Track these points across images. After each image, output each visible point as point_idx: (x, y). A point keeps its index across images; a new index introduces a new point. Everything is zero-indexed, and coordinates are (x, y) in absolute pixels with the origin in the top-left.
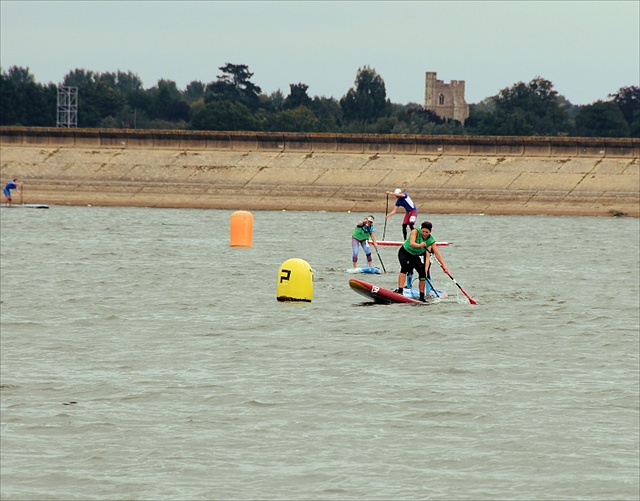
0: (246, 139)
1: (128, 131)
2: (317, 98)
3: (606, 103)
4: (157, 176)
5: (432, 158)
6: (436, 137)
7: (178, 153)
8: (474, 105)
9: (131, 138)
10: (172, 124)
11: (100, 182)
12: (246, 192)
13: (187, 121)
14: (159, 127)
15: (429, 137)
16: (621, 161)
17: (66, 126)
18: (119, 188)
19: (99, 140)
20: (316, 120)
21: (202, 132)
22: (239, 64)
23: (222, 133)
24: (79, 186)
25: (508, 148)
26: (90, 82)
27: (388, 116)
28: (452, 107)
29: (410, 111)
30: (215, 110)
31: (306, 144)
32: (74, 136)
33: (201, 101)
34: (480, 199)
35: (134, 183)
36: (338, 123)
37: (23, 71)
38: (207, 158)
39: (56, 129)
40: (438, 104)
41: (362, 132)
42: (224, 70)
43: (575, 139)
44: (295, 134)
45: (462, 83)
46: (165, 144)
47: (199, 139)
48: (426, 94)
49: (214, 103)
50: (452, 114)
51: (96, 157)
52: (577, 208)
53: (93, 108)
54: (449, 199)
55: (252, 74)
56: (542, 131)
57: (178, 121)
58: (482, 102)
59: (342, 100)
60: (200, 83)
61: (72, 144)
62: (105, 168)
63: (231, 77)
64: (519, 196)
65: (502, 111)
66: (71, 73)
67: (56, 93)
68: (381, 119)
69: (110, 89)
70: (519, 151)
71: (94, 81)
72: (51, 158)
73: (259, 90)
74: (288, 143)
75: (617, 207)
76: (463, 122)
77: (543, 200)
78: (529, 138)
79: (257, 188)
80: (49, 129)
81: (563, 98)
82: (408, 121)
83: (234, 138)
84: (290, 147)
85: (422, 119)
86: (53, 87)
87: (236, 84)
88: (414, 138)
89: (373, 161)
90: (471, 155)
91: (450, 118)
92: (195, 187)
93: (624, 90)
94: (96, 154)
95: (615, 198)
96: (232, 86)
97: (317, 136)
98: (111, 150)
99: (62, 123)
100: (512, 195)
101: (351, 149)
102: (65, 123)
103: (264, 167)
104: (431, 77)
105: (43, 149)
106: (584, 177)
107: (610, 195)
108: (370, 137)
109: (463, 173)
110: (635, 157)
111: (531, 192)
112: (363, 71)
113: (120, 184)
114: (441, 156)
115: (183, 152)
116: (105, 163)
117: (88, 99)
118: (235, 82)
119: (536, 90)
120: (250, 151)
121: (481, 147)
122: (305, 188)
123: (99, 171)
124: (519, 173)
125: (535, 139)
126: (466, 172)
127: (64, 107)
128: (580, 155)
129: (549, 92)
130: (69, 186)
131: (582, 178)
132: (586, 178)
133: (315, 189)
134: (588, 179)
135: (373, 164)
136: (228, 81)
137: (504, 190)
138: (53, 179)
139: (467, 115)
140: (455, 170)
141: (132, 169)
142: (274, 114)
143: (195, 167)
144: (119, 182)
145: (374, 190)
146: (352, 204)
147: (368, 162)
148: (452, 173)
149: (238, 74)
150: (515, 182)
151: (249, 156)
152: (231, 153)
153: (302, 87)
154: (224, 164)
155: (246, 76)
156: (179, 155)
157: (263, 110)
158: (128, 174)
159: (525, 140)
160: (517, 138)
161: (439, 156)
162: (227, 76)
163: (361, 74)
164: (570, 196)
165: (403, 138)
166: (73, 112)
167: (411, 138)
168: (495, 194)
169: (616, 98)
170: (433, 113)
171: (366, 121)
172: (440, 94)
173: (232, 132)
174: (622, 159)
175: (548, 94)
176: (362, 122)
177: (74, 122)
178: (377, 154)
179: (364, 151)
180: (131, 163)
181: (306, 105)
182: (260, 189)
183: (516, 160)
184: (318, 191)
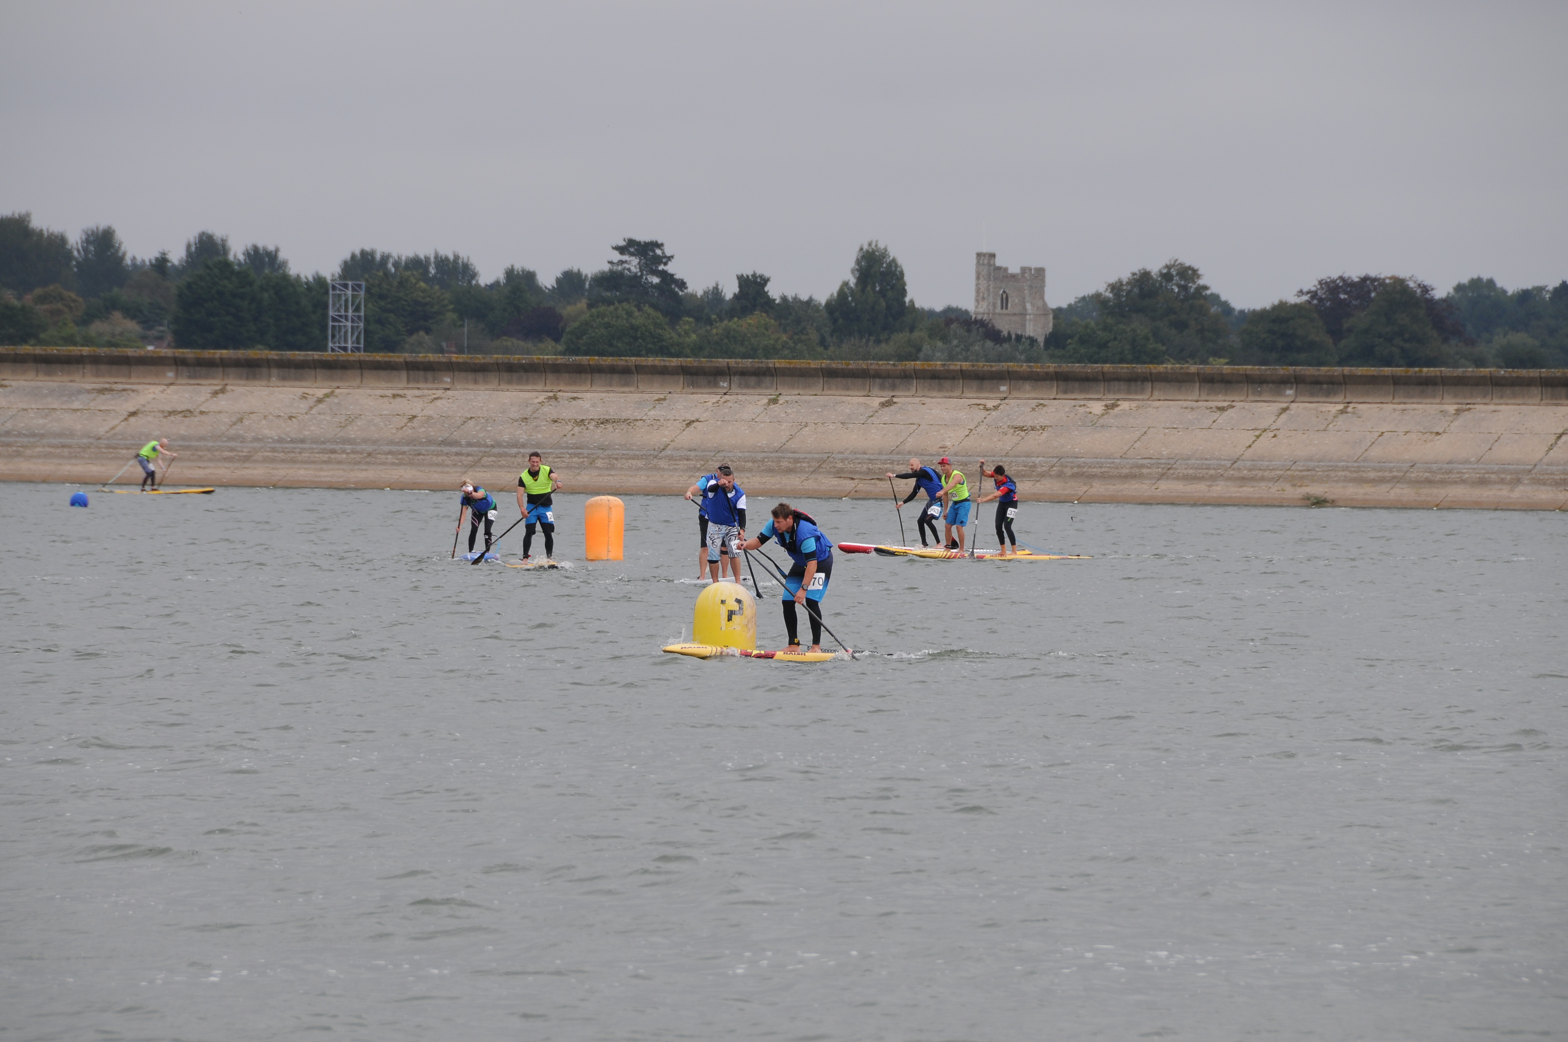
0: (663, 372)
1: (455, 358)
2: (784, 299)
3: (1295, 306)
4: (506, 437)
5: (990, 404)
6: (997, 367)
7: (542, 397)
8: (1060, 310)
9: (461, 370)
10: (530, 345)
11: (406, 448)
12: (662, 464)
13: (557, 340)
14: (506, 351)
15: (983, 366)
16: (1325, 407)
17: (345, 349)
18: (440, 459)
19: (404, 374)
20: (784, 338)
21: (584, 359)
22: (648, 239)
23: (621, 361)
24: (369, 454)
25: (1123, 386)
26: (387, 274)
27: (912, 329)
28: (1023, 314)
29: (949, 322)
30: (606, 319)
31: (768, 380)
32: (361, 368)
33: (582, 304)
34: (1075, 476)
35: (465, 450)
36: (823, 343)
37: (268, 253)
38: (594, 405)
39: (328, 355)
40: (998, 310)
41: (865, 358)
42: (621, 250)
43: (1241, 369)
44: (748, 363)
45: (1040, 272)
46: (520, 382)
47: (580, 370)
48: (978, 291)
49: (602, 308)
50: (1024, 326)
51: (400, 405)
52: (1247, 491)
53: (392, 317)
55: (670, 258)
56: (1182, 355)
57: (541, 341)
58: (1070, 305)
59: (828, 304)
60: (579, 274)
61: (358, 382)
62: (415, 423)
63: (633, 264)
64: (1145, 471)
65: (1110, 321)
66: (353, 256)
67: (327, 293)
68: (901, 337)
69: (422, 284)
70: (1142, 391)
71: (393, 270)
72: (321, 406)
73: (682, 284)
74: (736, 379)
75: (1317, 490)
76: (1041, 340)
77: (1187, 478)
78: (1161, 368)
79: (682, 458)
80: (316, 355)
81: (1215, 298)
82: (944, 339)
83: (640, 370)
84: (740, 386)
86: (320, 281)
87: (642, 275)
88: (958, 367)
89: (886, 409)
90: (1059, 399)
91: (1019, 333)
92: (572, 455)
93: (1326, 283)
94: (399, 400)
95: (1313, 473)
96: (635, 279)
97: (788, 366)
98: (426, 392)
99: (338, 345)
100: (1131, 468)
101: (848, 389)
102: (343, 345)
103: (693, 421)
104: (986, 261)
105: (306, 390)
106: (1258, 437)
107: (1304, 468)
108: (882, 367)
109: (1044, 430)
110: (1348, 400)
111: (1165, 463)
112: (867, 251)
113: (441, 451)
114: (1006, 401)
115: (551, 394)
116: (414, 414)
117: (382, 303)
118: (641, 271)
119: (1170, 284)
120: (670, 393)
121: (1077, 385)
122: (765, 458)
123: (404, 429)
124: (1144, 430)
125: (1172, 369)
126: (1050, 429)
127: (340, 316)
128: (1251, 398)
129: (1193, 287)
130: (352, 456)
131: (1254, 438)
132: (1261, 438)
133: (784, 458)
134: (1265, 441)
135: (886, 415)
136: (629, 270)
137: (1116, 460)
138: (324, 443)
139: (1050, 328)
140: (1030, 424)
141: (462, 425)
142: (709, 328)
143: (573, 421)
144: (439, 449)
145: (889, 460)
146: (849, 485)
147: (877, 412)
148: (1025, 430)
149: (645, 258)
150: (1137, 445)
151: (667, 401)
152: (636, 397)
153: (759, 280)
154: (624, 416)
155: (659, 260)
156: (545, 400)
157: (690, 319)
158: (455, 433)
159: (1154, 371)
160: (1140, 368)
161: (1002, 399)
162: (626, 262)
163: (863, 257)
164: (1234, 469)
165: (938, 368)
166: (357, 325)
167: (952, 367)
168: (1101, 467)
169: (1313, 297)
170: (990, 325)
171: (872, 338)
172: (1001, 292)
173: (638, 358)
174: (1325, 404)
175: (1192, 290)
176: (864, 341)
177: (358, 342)
178: (893, 396)
179: (870, 391)
180: (459, 415)
181: (766, 312)
182: (688, 460)
183: (1138, 407)
184: (790, 462)
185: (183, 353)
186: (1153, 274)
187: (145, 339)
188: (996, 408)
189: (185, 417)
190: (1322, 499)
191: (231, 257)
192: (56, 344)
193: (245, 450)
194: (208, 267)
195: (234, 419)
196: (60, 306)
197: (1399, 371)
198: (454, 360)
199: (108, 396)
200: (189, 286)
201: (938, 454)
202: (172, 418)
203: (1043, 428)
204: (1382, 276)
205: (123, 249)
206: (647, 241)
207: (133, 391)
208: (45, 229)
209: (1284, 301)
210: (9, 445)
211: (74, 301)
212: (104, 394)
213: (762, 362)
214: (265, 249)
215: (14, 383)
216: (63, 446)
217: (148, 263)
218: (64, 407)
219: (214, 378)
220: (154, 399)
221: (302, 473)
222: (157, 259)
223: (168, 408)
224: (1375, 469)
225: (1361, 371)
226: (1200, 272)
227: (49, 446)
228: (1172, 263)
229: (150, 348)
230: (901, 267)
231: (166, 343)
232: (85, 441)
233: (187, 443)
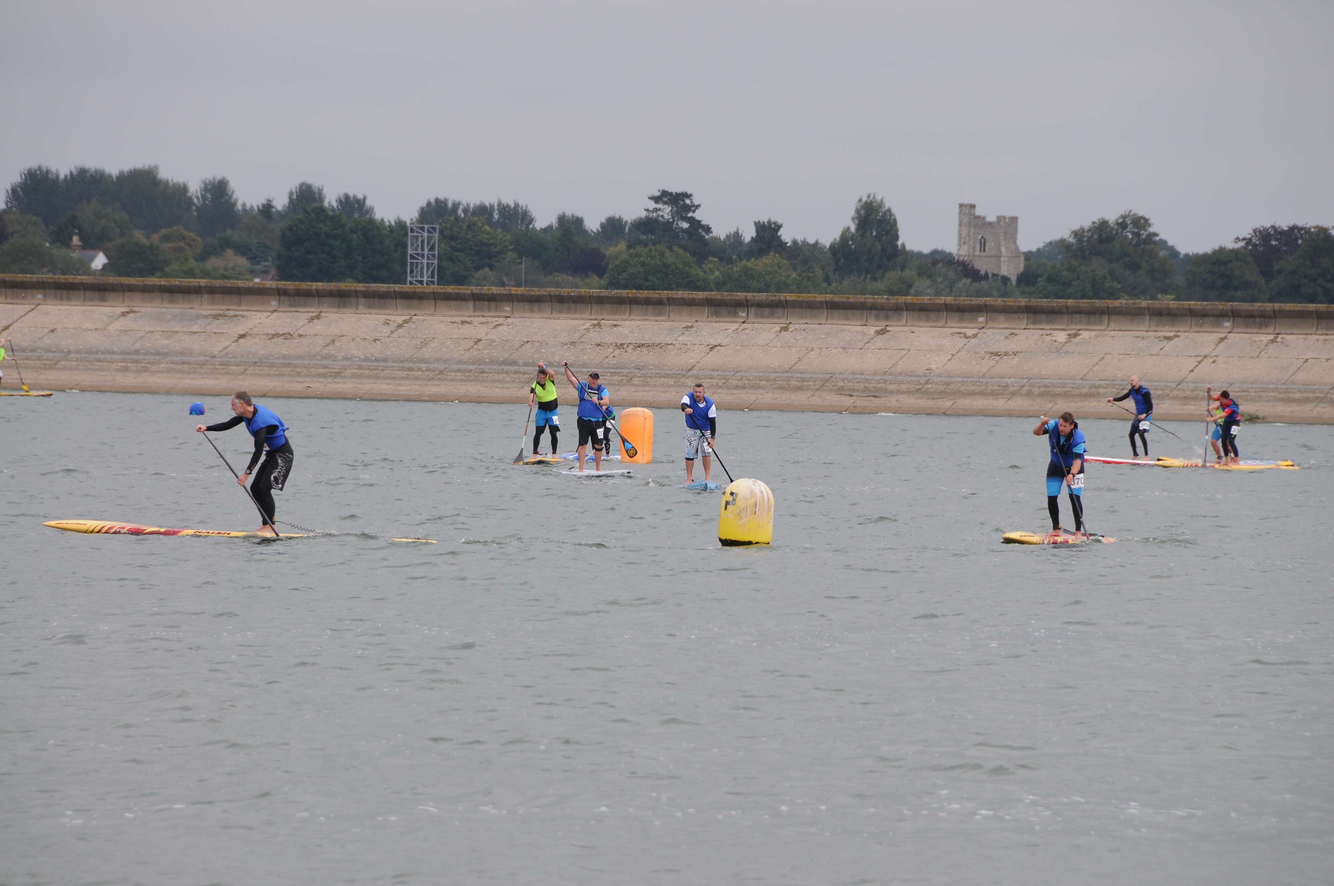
0: (690, 303)
1: (514, 290)
2: (795, 242)
3: (1233, 251)
5: (970, 332)
6: (975, 301)
7: (588, 324)
8: (1030, 252)
9: (519, 301)
10: (578, 280)
11: (472, 367)
13: (601, 276)
14: (558, 285)
15: (964, 300)
16: (1258, 338)
17: (421, 282)
18: (501, 376)
19: (471, 304)
20: (794, 275)
21: (624, 293)
23: (655, 294)
24: (441, 372)
25: (1084, 318)
26: (457, 219)
27: (903, 268)
28: (999, 256)
29: (935, 263)
30: (642, 259)
31: (780, 311)
32: (435, 299)
33: (622, 246)
34: (1041, 395)
35: (522, 369)
36: (827, 279)
37: (357, 201)
38: (632, 332)
39: (407, 288)
40: (977, 253)
41: (862, 293)
42: (656, 199)
43: (1186, 304)
44: (763, 296)
45: (1014, 220)
46: (569, 311)
47: (620, 302)
48: (960, 236)
49: (639, 249)
50: (999, 266)
51: (467, 330)
53: (461, 255)
54: (994, 394)
55: (698, 207)
56: (1135, 292)
57: (587, 276)
58: (1038, 250)
59: (832, 246)
60: (620, 220)
61: (432, 310)
62: (480, 345)
63: (666, 211)
64: (1101, 391)
65: (1074, 263)
66: (429, 204)
67: (406, 234)
68: (892, 275)
69: (487, 228)
70: (1100, 323)
71: (463, 215)
72: (400, 330)
73: (708, 229)
74: (753, 310)
76: (1014, 279)
78: (1117, 303)
80: (397, 287)
81: (1165, 242)
82: (930, 277)
83: (671, 302)
84: (756, 316)
85: (951, 274)
86: (401, 225)
87: (674, 220)
88: (942, 302)
89: (880, 336)
90: (1029, 329)
91: (995, 272)
92: (612, 374)
93: (1260, 231)
94: (466, 326)
95: (1247, 393)
96: (668, 224)
97: (797, 299)
98: (489, 319)
99: (415, 279)
100: (1090, 388)
101: (848, 319)
102: (419, 279)
103: (716, 346)
104: (967, 211)
105: (388, 317)
106: (1200, 362)
107: (1239, 389)
108: (877, 301)
109: (1015, 355)
110: (1277, 332)
111: (1119, 385)
112: (866, 202)
113: (503, 369)
114: (983, 330)
115: (596, 322)
116: (479, 338)
117: (453, 244)
118: (673, 217)
119: (1125, 231)
120: (696, 321)
121: (1044, 316)
122: (777, 377)
123: (471, 350)
124: (1102, 356)
125: (1126, 304)
126: (1021, 354)
127: (418, 254)
128: (1194, 329)
129: (1144, 234)
130: (427, 373)
131: (1196, 364)
132: (1202, 363)
133: (793, 378)
134: (1206, 366)
135: (881, 341)
136: (662, 216)
137: (1077, 381)
138: (403, 362)
139: (1021, 268)
140: (1004, 350)
141: (520, 347)
142: (731, 266)
143: (614, 344)
144: (500, 367)
145: (882, 380)
146: (848, 401)
147: (872, 339)
148: (1000, 355)
149: (676, 206)
150: (1095, 369)
151: (694, 329)
152: (668, 325)
153: (773, 226)
154: (658, 341)
155: (688, 208)
156: (589, 327)
157: (715, 259)
158: (514, 355)
159: (1111, 306)
160: (1098, 303)
161: (980, 329)
162: (660, 209)
163: (862, 207)
164: (1178, 390)
165: (925, 302)
166: (431, 261)
167: (937, 301)
168: (1064, 387)
169: (1247, 244)
170: (970, 266)
171: (869, 276)
172: (980, 237)
173: (670, 292)
174: (1258, 335)
175: (1144, 237)
176: (862, 277)
177: (433, 277)
178: (887, 326)
179: (867, 321)
180: (518, 339)
181: (780, 253)
182: (711, 378)
183: (1097, 336)
184: (798, 381)
185: (285, 285)
186: (1110, 223)
187: (253, 272)
188: (975, 336)
189: (286, 339)
190: (1255, 416)
191: (326, 204)
192: (178, 277)
193: (336, 367)
194: (306, 212)
195: (327, 341)
196: (182, 244)
197: (1322, 307)
198: (513, 292)
199: (222, 321)
200: (290, 228)
201: (925, 376)
202: (275, 340)
203: (1015, 354)
204: (1308, 226)
205: (235, 197)
206: (678, 192)
207: (243, 316)
208: (170, 179)
209: (1223, 246)
210: (137, 362)
211: (194, 240)
212: (218, 319)
213: (775, 296)
214: (354, 197)
215: (143, 310)
216: (184, 363)
217: (256, 208)
218: (185, 330)
219: (310, 306)
220: (260, 323)
221: (384, 387)
222: (263, 205)
223: (272, 331)
224: (1300, 391)
225: (1288, 307)
226: (1151, 221)
227: (172, 363)
228: (1127, 213)
229: (257, 280)
230: (894, 215)
231: (271, 276)
232: (202, 358)
233: (287, 362)
